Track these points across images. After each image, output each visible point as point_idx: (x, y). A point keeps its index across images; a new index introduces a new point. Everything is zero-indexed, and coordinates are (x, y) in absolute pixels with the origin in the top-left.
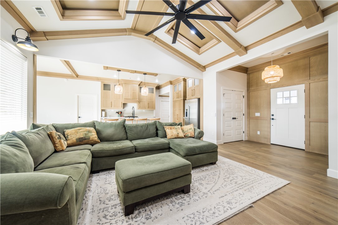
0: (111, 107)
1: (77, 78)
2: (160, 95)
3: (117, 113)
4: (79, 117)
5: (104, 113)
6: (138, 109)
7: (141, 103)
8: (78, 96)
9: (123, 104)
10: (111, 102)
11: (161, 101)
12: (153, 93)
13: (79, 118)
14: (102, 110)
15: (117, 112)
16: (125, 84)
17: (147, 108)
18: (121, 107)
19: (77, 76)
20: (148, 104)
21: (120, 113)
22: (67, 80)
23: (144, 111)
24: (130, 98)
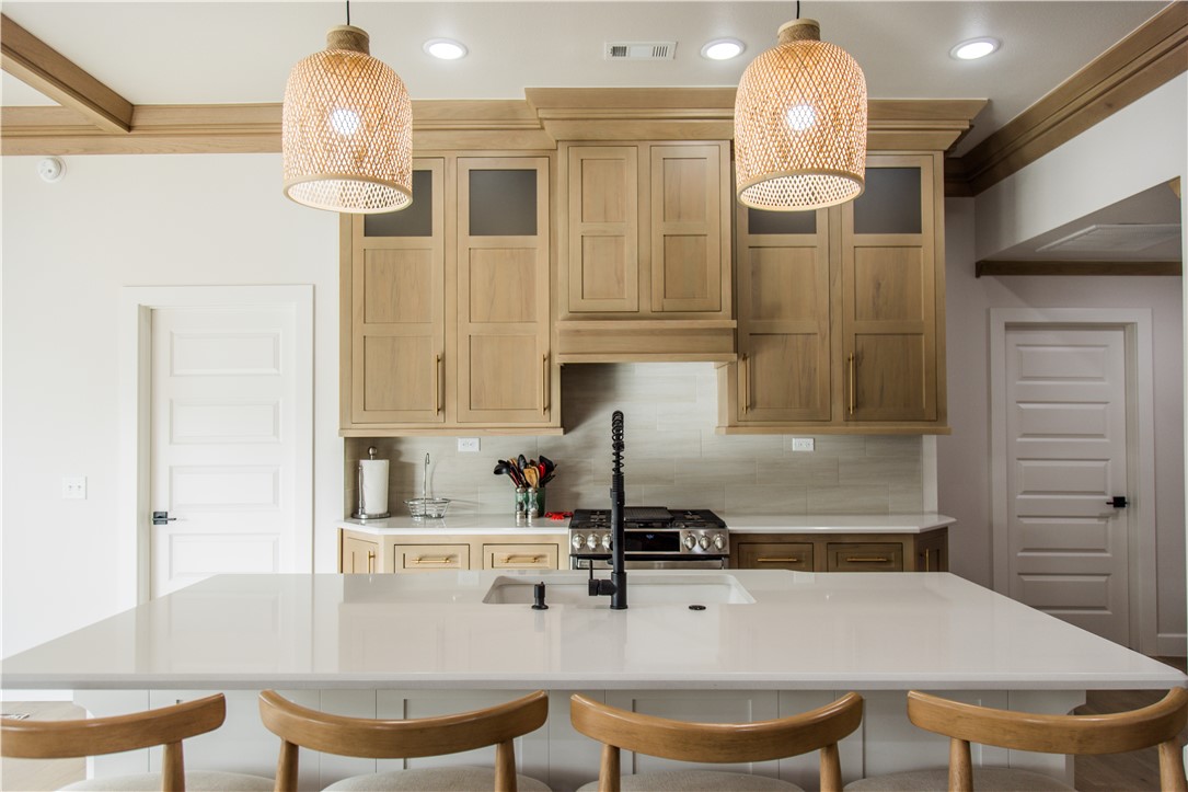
0: (442, 409)
1: (129, 140)
2: (990, 254)
3: (505, 476)
4: (160, 518)
5: (374, 473)
6: (734, 427)
7: (766, 359)
8: (149, 316)
9: (566, 369)
10: (441, 360)
11: (1009, 327)
12: (916, 228)
13: (161, 528)
14: (360, 449)
15: (503, 467)
16: (579, 142)
17: (838, 409)
18: (540, 403)
19: (124, 114)
20: (857, 359)
21: (532, 476)
22: (59, 165)
23: (802, 444)
24: (629, 304)
